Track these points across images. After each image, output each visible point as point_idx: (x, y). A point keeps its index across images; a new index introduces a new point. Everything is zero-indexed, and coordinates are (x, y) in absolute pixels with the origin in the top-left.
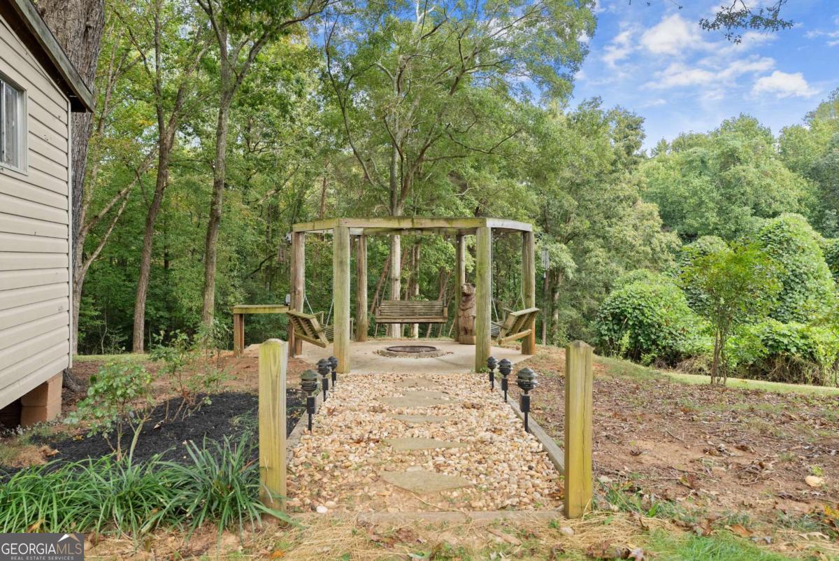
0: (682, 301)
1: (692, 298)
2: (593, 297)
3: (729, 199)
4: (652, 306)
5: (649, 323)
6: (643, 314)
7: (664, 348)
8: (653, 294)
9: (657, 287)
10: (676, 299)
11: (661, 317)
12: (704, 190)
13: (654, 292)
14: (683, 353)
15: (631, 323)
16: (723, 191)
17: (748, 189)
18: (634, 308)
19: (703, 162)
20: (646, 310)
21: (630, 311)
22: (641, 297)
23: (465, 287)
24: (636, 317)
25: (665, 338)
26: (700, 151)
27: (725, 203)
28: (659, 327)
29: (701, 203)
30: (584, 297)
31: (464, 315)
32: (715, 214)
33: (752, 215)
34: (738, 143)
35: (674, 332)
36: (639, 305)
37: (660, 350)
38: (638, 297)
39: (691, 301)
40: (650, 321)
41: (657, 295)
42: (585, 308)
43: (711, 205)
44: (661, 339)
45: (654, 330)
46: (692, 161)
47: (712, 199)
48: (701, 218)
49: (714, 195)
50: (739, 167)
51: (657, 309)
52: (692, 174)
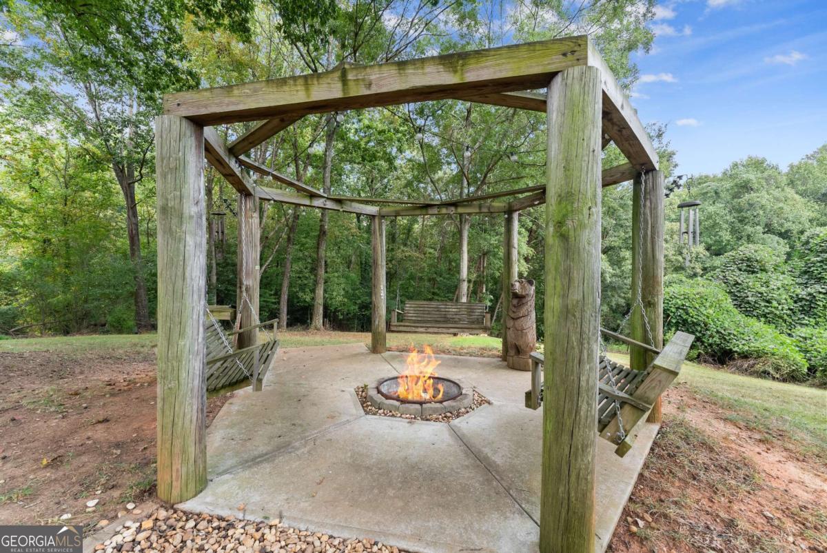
0: (728, 303)
1: (736, 300)
2: (620, 296)
3: (741, 221)
4: (697, 306)
5: (693, 322)
6: (687, 314)
7: (711, 345)
8: (698, 296)
9: (701, 289)
10: (722, 300)
11: (708, 317)
12: (718, 214)
13: (698, 294)
14: (736, 352)
15: (674, 321)
16: (736, 215)
17: (761, 212)
18: (678, 308)
19: (716, 193)
20: (690, 310)
21: (674, 310)
22: (685, 298)
23: (517, 284)
24: (680, 316)
25: (711, 336)
26: (714, 185)
27: (738, 225)
28: (705, 326)
29: (715, 225)
30: (613, 296)
31: (514, 326)
32: (728, 233)
33: (764, 233)
34: (752, 176)
35: (723, 332)
36: (683, 305)
37: (706, 347)
38: (682, 297)
39: (735, 302)
40: (695, 321)
41: (702, 297)
42: (613, 304)
43: (725, 226)
44: (707, 337)
45: (699, 329)
46: (707, 193)
47: (727, 222)
48: (715, 236)
49: (728, 218)
50: (753, 194)
51: (702, 309)
52: (707, 203)
